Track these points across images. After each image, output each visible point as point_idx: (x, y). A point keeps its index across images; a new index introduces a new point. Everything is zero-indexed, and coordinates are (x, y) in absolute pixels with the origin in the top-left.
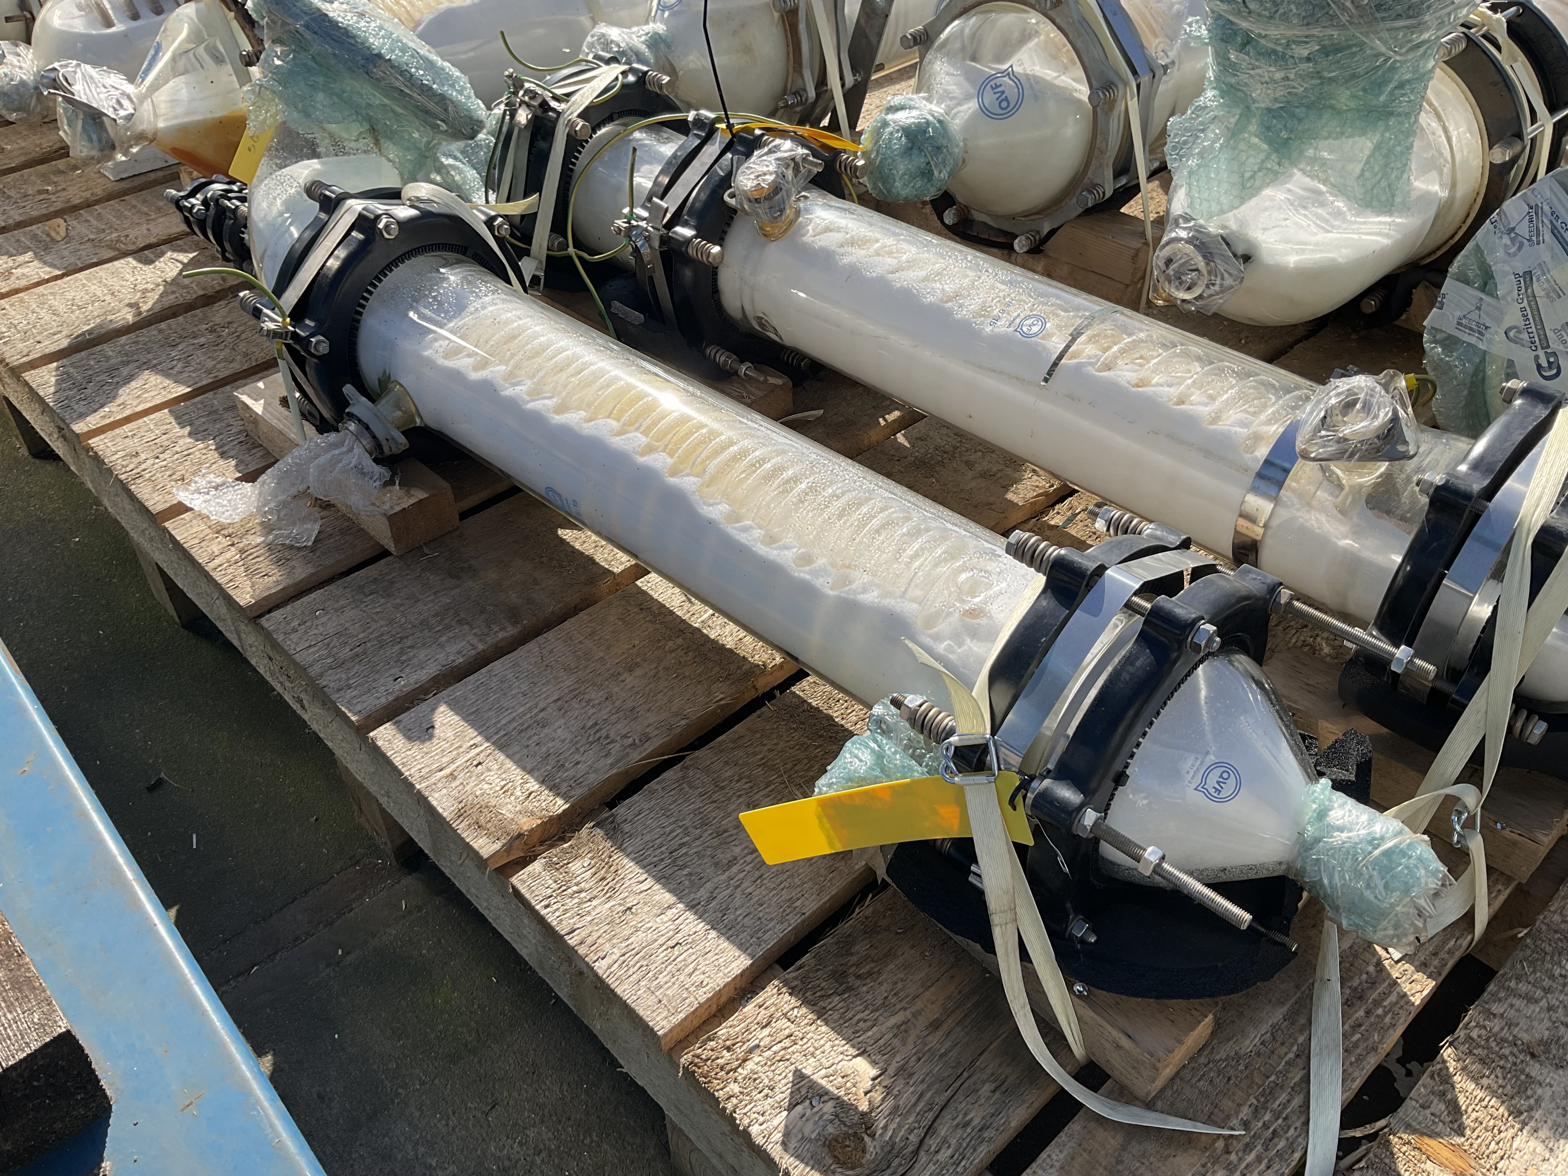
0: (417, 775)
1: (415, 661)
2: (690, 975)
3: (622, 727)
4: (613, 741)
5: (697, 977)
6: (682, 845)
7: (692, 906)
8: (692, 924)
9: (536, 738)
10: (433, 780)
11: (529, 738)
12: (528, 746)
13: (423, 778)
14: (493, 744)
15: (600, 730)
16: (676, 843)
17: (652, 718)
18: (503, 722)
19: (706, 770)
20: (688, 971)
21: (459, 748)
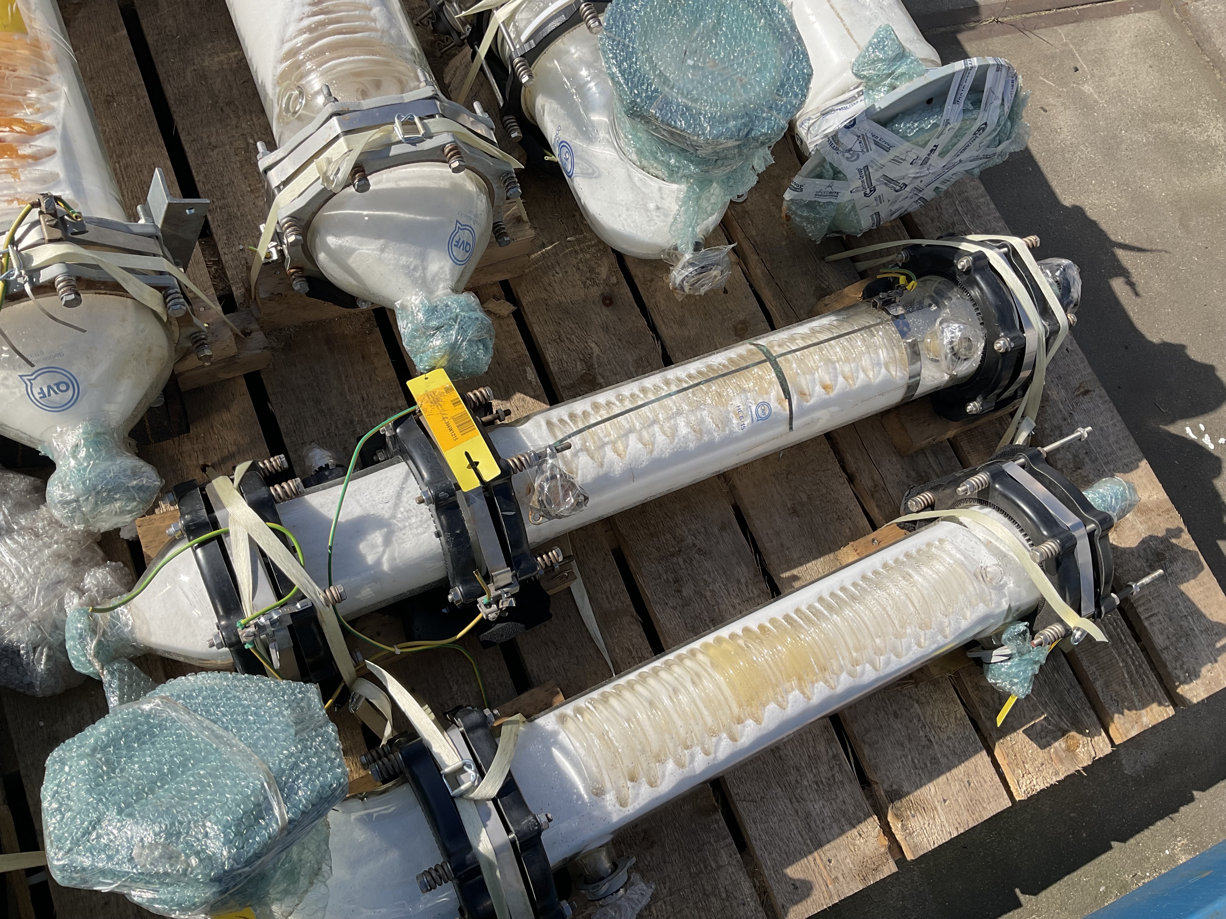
0: (828, 901)
1: (729, 888)
2: (985, 782)
3: (823, 769)
4: (833, 776)
5: (988, 779)
6: (913, 761)
7: (949, 769)
8: (959, 771)
9: (818, 822)
10: (833, 892)
11: (817, 827)
12: (823, 829)
13: (831, 897)
14: (816, 849)
15: (822, 782)
16: (910, 763)
17: (822, 747)
18: (800, 839)
19: (867, 731)
20: (982, 782)
21: (814, 871)
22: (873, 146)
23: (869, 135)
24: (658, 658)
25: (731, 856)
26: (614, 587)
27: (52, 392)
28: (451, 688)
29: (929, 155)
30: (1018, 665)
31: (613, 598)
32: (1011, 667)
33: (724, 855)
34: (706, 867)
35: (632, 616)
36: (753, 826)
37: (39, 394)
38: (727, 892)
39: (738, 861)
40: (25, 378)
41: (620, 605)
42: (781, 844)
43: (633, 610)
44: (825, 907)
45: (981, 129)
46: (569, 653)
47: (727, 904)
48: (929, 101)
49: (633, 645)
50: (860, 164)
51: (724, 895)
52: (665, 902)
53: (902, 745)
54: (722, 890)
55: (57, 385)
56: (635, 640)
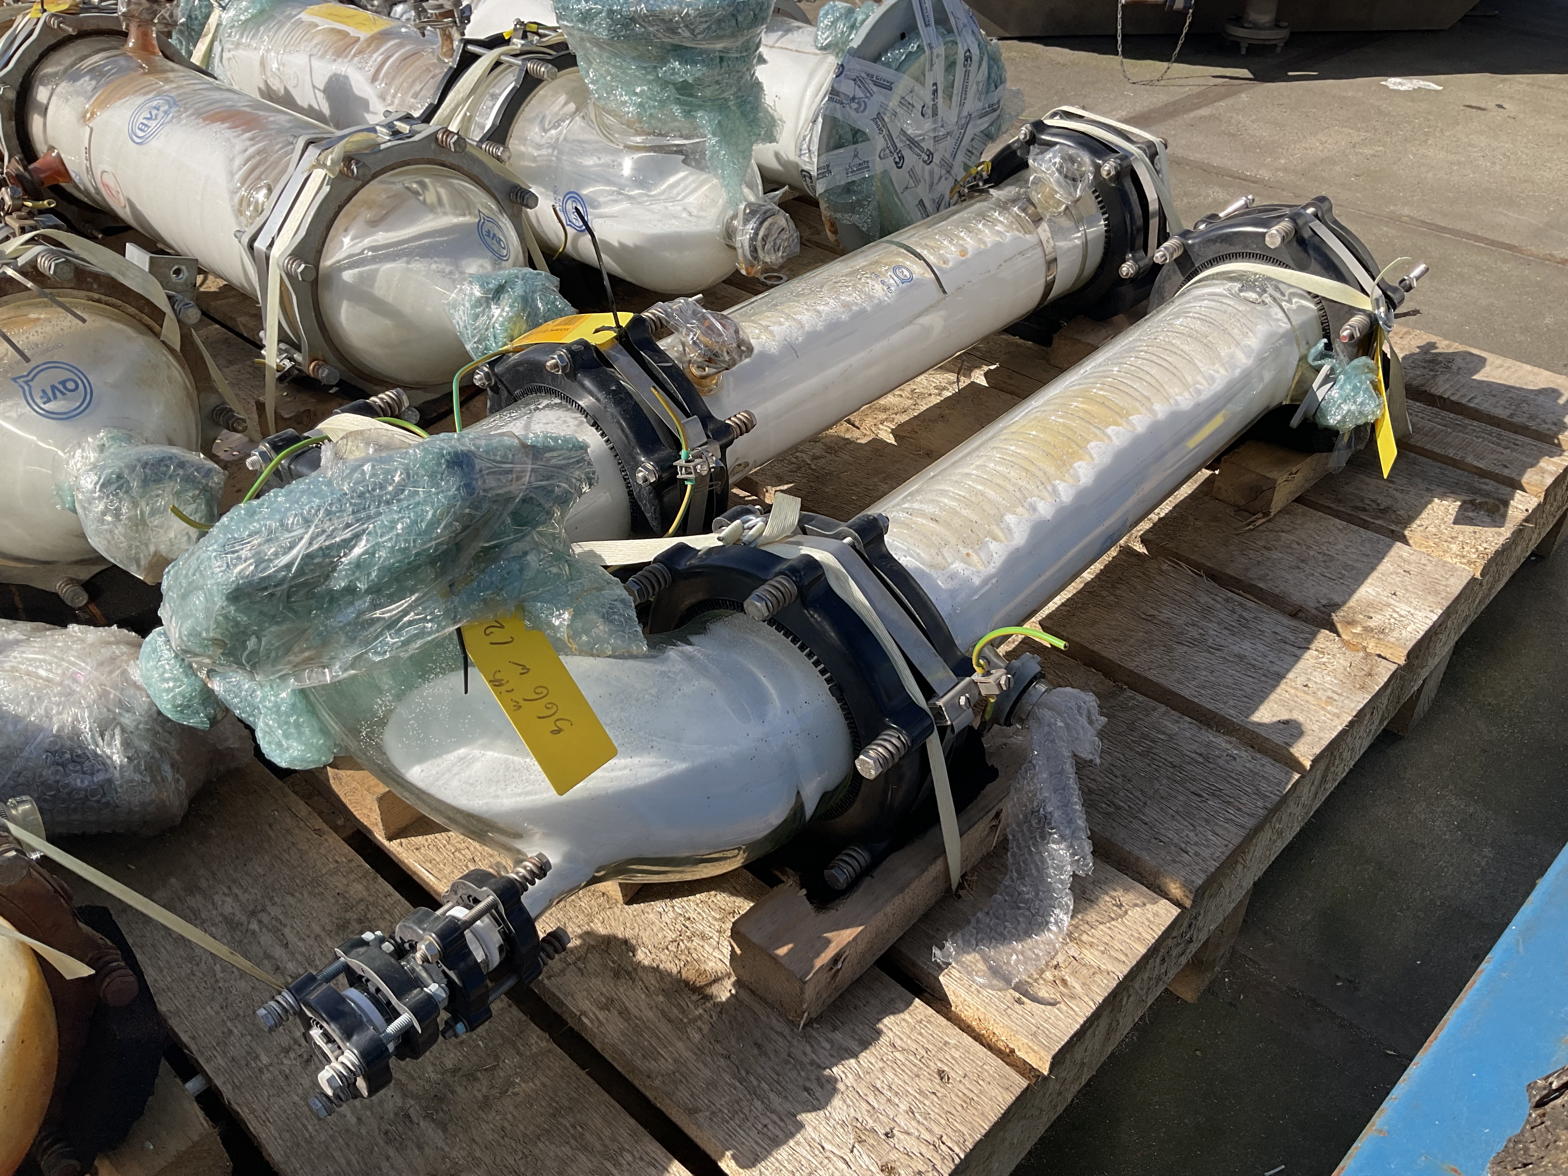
0: (1338, 721)
1: (1201, 749)
4: (1241, 616)
9: (1259, 659)
11: (1262, 663)
13: (1338, 716)
18: (1251, 679)
22: (875, 88)
23: (864, 75)
27: (58, 393)
29: (933, 100)
30: (1348, 379)
32: (1341, 388)
33: (1168, 723)
36: (1181, 687)
37: (41, 397)
38: (1200, 755)
40: (20, 381)
45: (968, 58)
48: (903, 36)
50: (871, 112)
53: (1299, 568)
55: (63, 383)
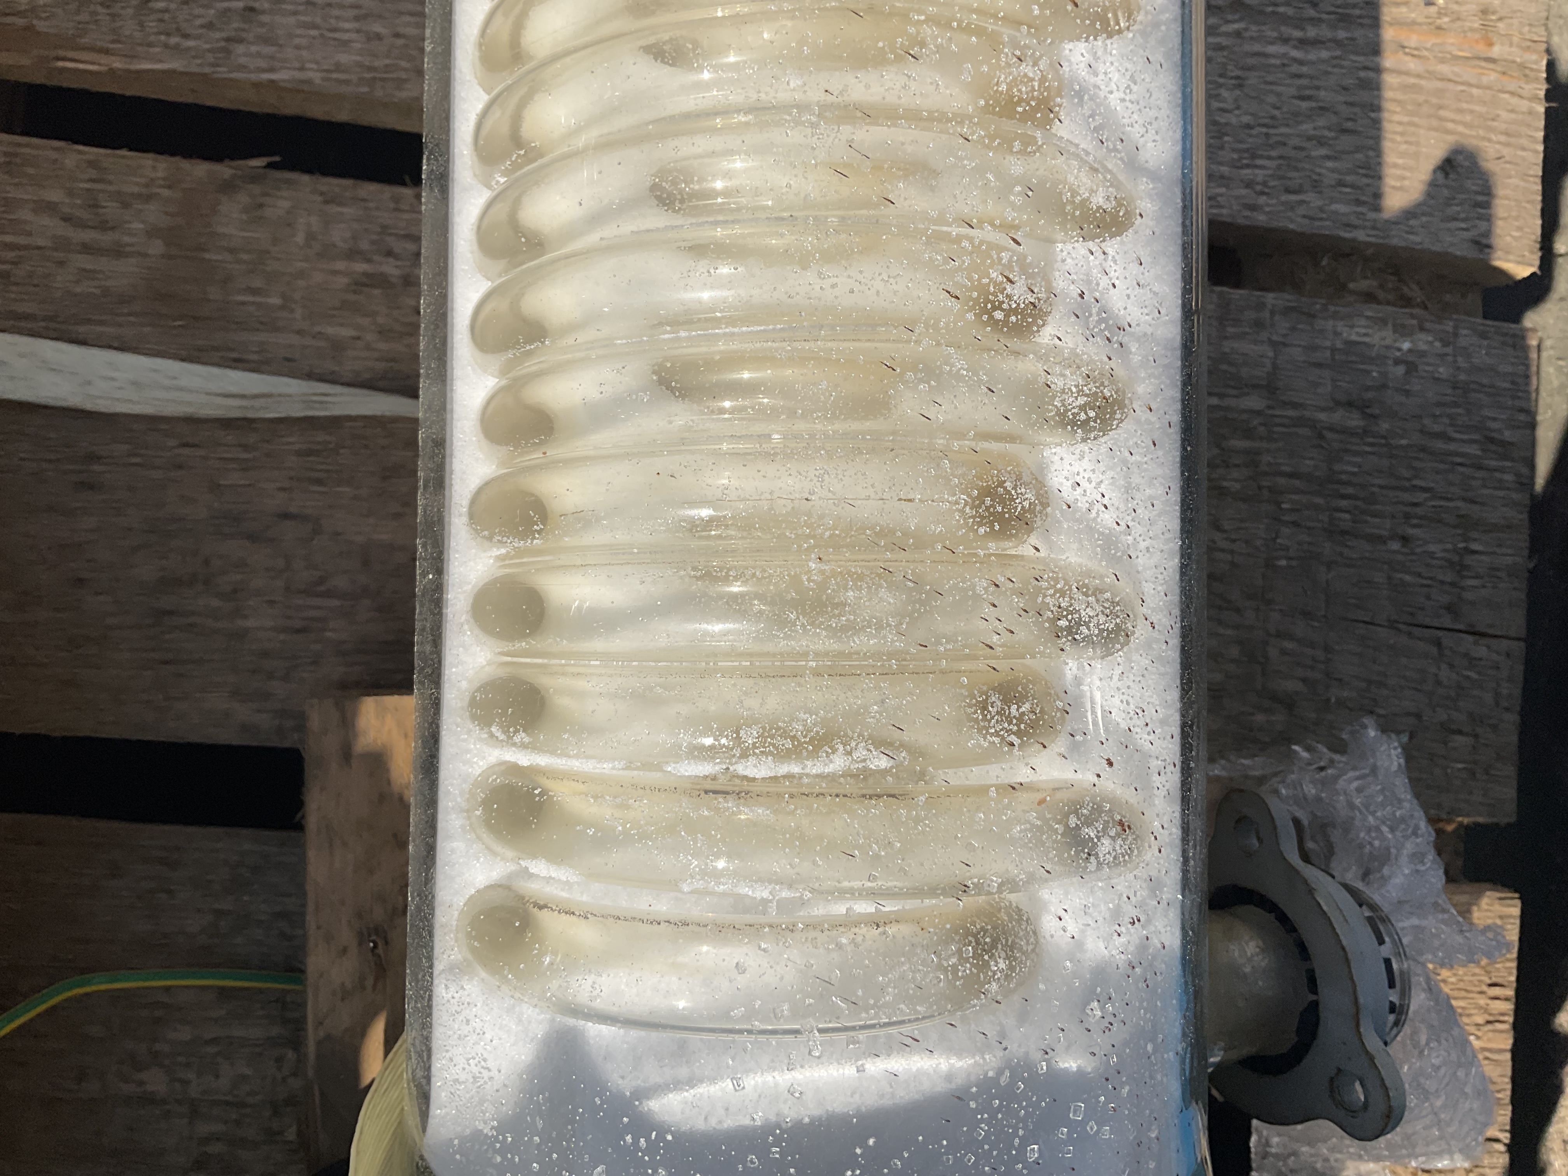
1: (1344, 388)
18: (1324, 54)
21: (1432, 75)
24: (443, 180)
25: (1258, 324)
26: (55, 195)
28: (149, 1100)
31: (104, 226)
34: (1248, 433)
35: (228, 187)
38: (1349, 405)
39: (1287, 311)
41: (153, 213)
42: (1307, 127)
43: (200, 169)
44: (1541, 109)
46: (253, 538)
47: (1384, 426)
49: (353, 254)
51: (1355, 421)
52: (1279, 635)
54: (1338, 417)
56: (339, 235)
